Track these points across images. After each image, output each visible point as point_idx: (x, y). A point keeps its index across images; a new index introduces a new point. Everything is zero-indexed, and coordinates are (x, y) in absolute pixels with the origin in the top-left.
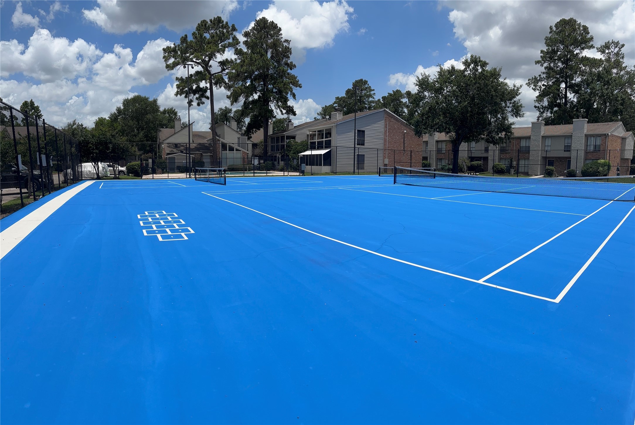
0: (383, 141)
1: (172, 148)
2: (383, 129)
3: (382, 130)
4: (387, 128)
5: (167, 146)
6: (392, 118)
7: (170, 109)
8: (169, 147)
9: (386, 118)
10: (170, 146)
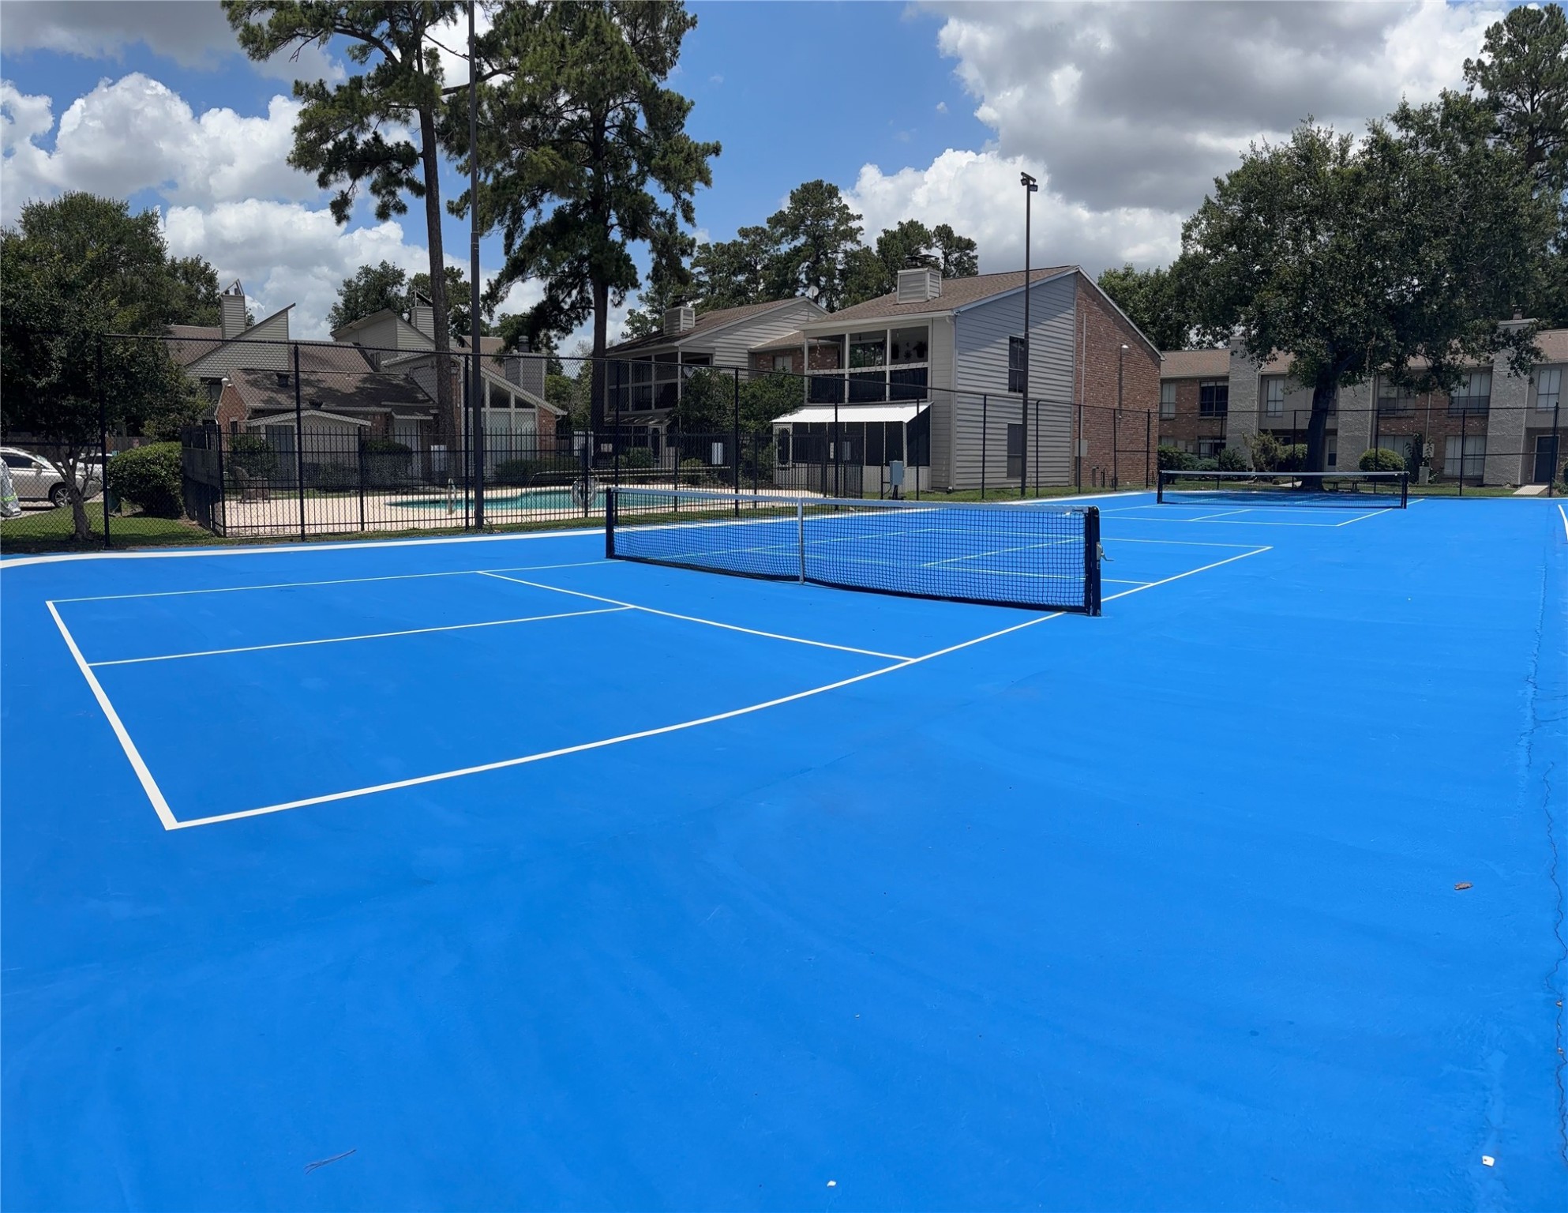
0: (1070, 379)
1: (267, 389)
2: (1071, 338)
3: (1069, 339)
4: (1082, 333)
5: (248, 382)
6: (1094, 300)
7: (189, 261)
8: (254, 384)
9: (1080, 299)
10: (256, 381)
